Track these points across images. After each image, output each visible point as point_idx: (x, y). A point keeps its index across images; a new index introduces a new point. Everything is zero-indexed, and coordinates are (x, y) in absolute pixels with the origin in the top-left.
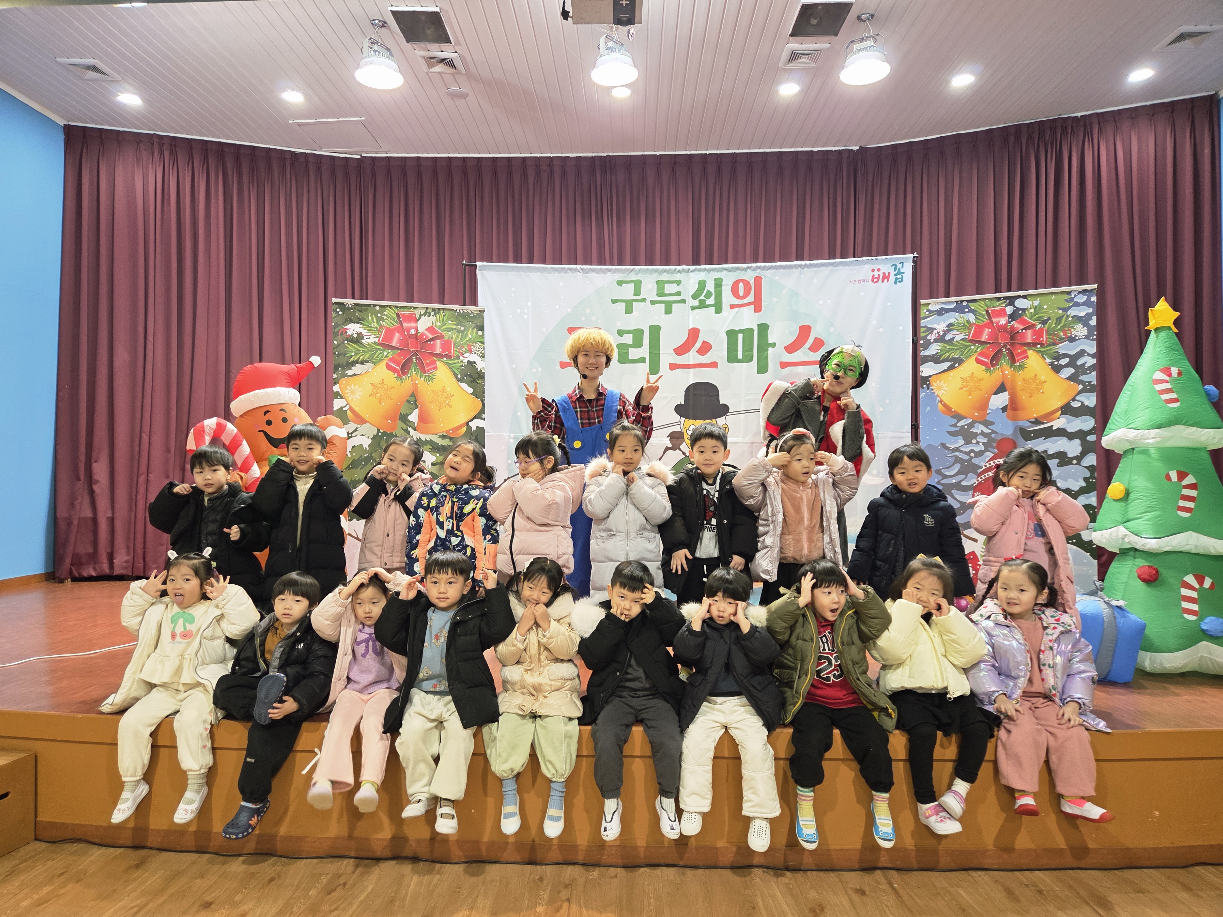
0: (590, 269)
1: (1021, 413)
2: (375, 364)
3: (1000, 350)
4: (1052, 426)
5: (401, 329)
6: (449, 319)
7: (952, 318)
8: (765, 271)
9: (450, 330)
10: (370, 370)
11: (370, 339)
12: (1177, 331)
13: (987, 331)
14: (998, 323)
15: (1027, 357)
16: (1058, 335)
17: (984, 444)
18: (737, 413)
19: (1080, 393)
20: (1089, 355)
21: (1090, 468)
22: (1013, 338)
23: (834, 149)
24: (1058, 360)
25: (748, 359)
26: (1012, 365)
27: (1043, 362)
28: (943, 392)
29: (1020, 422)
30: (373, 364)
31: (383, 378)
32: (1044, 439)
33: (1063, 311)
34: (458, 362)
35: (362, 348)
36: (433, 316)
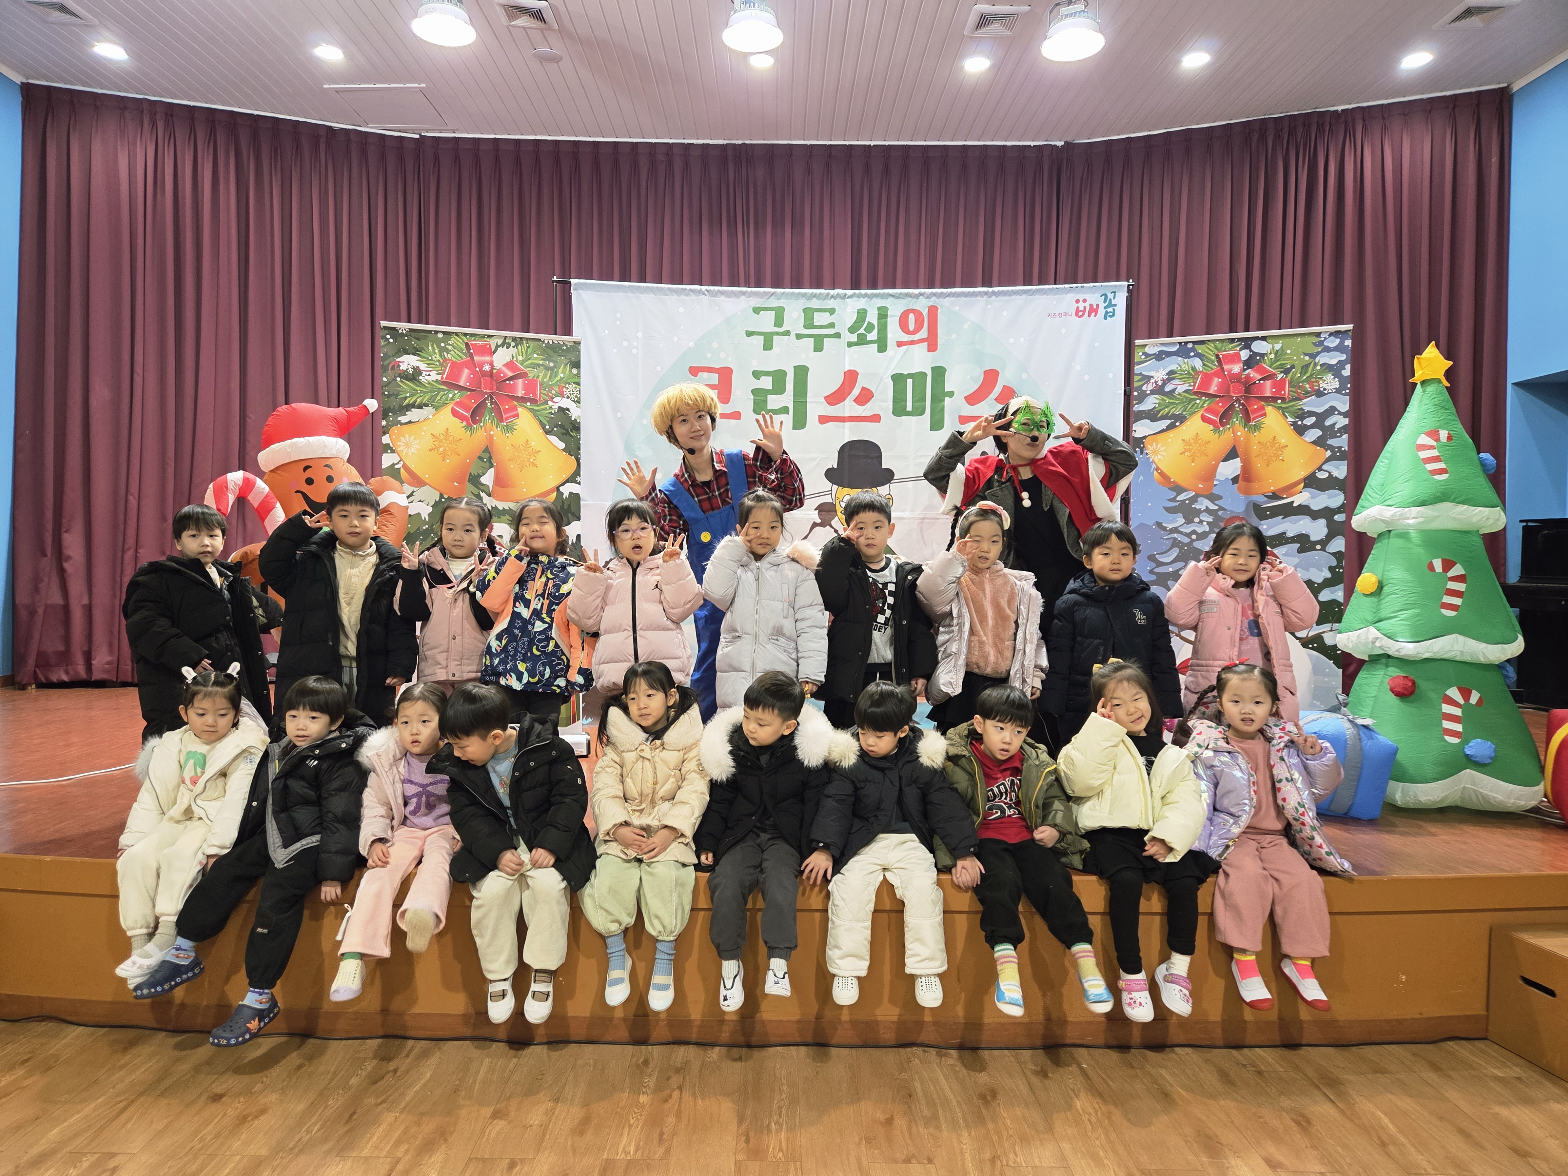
0: (719, 291)
1: (1255, 485)
2: (437, 408)
3: (1232, 405)
4: (1293, 502)
5: (471, 364)
6: (534, 352)
7: (1174, 363)
8: (941, 299)
9: (535, 366)
10: (431, 417)
11: (430, 376)
12: (1449, 385)
13: (1216, 381)
14: (1230, 371)
15: (1265, 415)
16: (1303, 388)
17: (1208, 523)
18: (904, 480)
19: (1328, 460)
20: (1340, 413)
21: (1338, 555)
22: (1248, 390)
23: (1032, 144)
24: (1302, 419)
25: (919, 411)
26: (1246, 425)
27: (1283, 421)
28: (1160, 457)
29: (1254, 496)
30: (435, 409)
31: (448, 428)
32: (1283, 519)
33: (1310, 358)
34: (545, 409)
35: (419, 387)
36: (514, 347)
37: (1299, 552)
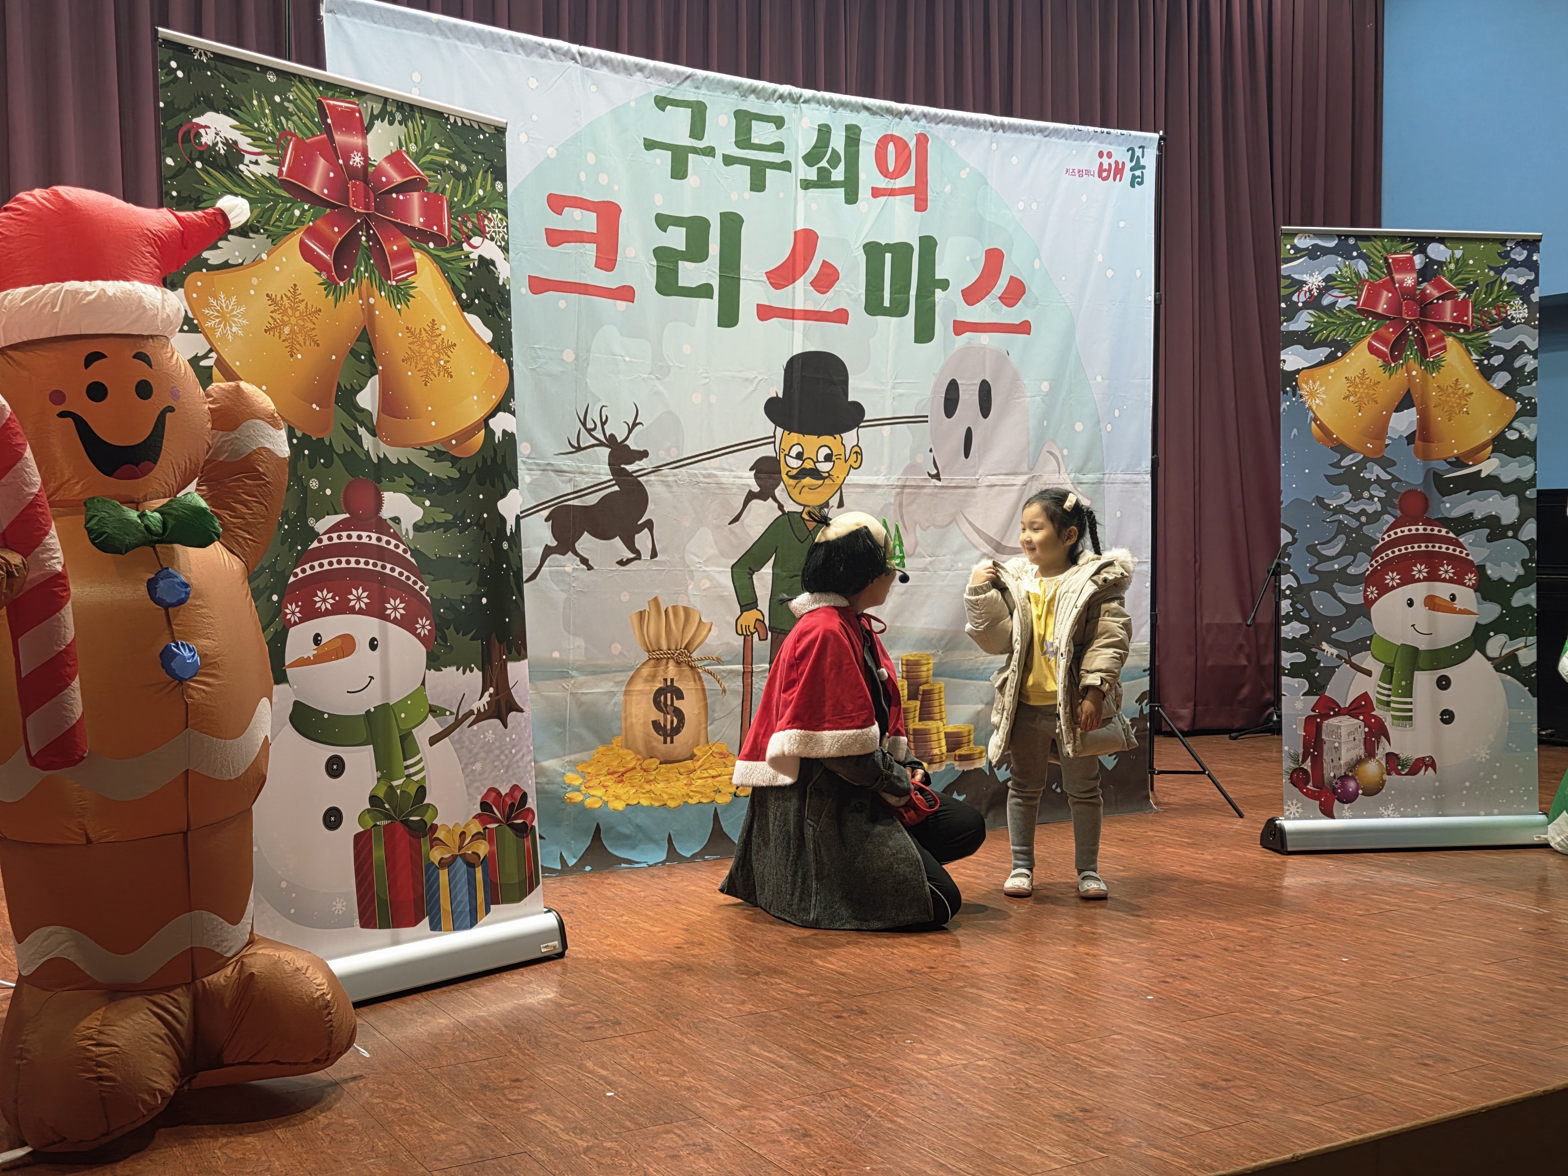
0: (600, 57)
1: (1435, 447)
2: (275, 239)
3: (1405, 332)
4: (1480, 471)
5: (329, 149)
7: (1332, 266)
8: (933, 125)
9: (437, 168)
10: (264, 256)
11: (258, 165)
13: (1386, 295)
14: (1401, 282)
15: (1444, 348)
16: (1488, 312)
17: (1380, 500)
18: (878, 422)
19: (1517, 415)
20: (1530, 352)
21: (1530, 544)
22: (1423, 313)
24: (1488, 357)
25: (899, 309)
26: (1422, 361)
27: (1467, 359)
28: (1317, 402)
29: (1434, 462)
30: (270, 240)
31: (295, 285)
32: (1469, 494)
33: (1496, 273)
34: (459, 259)
35: (240, 187)
36: (400, 123)
37: (1489, 541)
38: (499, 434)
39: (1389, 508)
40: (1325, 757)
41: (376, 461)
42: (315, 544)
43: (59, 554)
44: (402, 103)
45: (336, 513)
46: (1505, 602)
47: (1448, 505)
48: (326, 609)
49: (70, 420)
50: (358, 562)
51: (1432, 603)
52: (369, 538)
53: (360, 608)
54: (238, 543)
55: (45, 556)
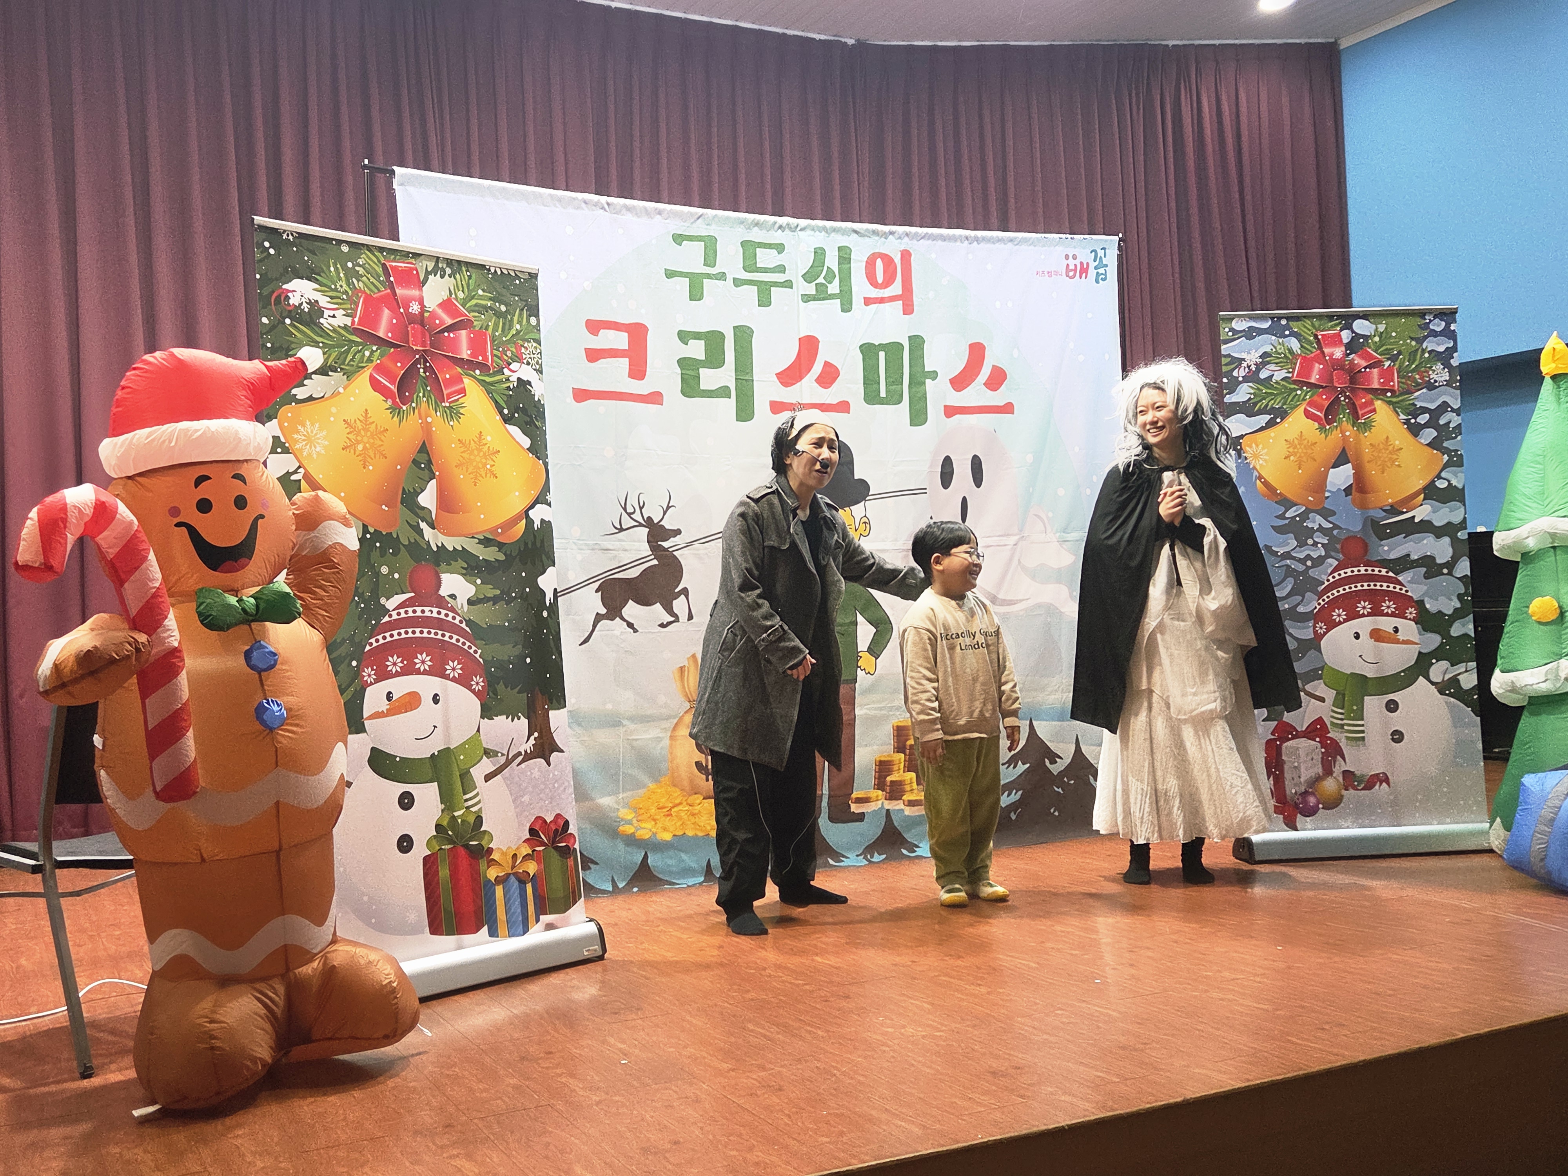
0: (624, 205)
1: (1371, 497)
2: (348, 375)
3: (1338, 398)
4: (1414, 517)
5: (393, 301)
7: (1267, 344)
10: (341, 390)
11: (335, 318)
13: (1318, 367)
14: (1331, 355)
15: (1374, 410)
16: (1412, 377)
18: (883, 496)
19: (1445, 466)
20: (1453, 410)
21: (1465, 580)
22: (1353, 380)
24: (1415, 416)
25: (894, 398)
26: (1354, 422)
27: (1396, 419)
28: (1261, 462)
29: (1371, 511)
30: (345, 377)
31: (366, 410)
32: (1405, 537)
33: (1417, 343)
34: (501, 381)
35: (321, 336)
36: (450, 276)
37: (1426, 578)
38: (537, 523)
39: (1333, 554)
40: (1286, 775)
41: (435, 549)
42: (386, 619)
43: (176, 633)
44: (451, 260)
45: (403, 593)
46: (1444, 631)
47: (1386, 548)
48: (397, 671)
49: (184, 529)
50: (421, 632)
51: (1377, 635)
52: (430, 612)
53: (425, 669)
54: (317, 620)
55: (165, 635)
